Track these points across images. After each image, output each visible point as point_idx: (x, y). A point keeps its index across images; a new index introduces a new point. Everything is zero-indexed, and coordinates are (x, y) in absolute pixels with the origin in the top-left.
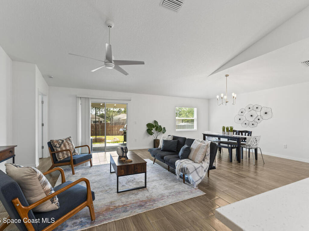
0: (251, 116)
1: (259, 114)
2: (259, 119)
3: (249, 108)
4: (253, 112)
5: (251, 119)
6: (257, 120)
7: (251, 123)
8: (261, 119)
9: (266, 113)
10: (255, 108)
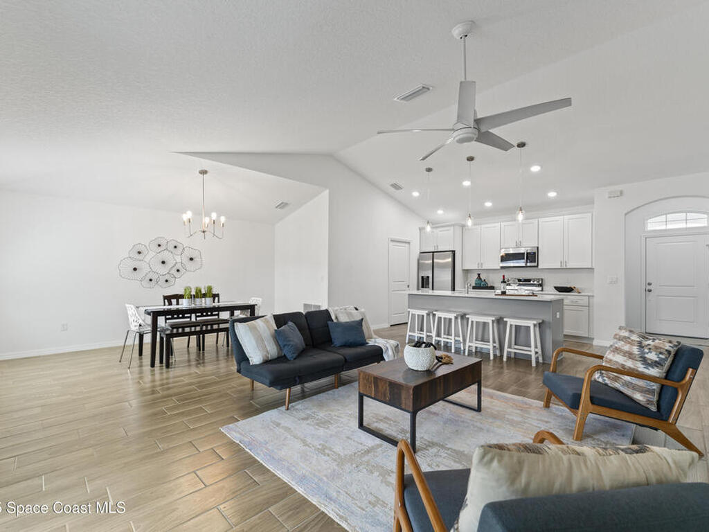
0: (163, 262)
1: (178, 259)
2: (178, 271)
3: (159, 245)
4: (166, 256)
5: (162, 270)
6: (174, 272)
7: (163, 279)
8: (182, 270)
9: (191, 259)
10: (171, 247)
